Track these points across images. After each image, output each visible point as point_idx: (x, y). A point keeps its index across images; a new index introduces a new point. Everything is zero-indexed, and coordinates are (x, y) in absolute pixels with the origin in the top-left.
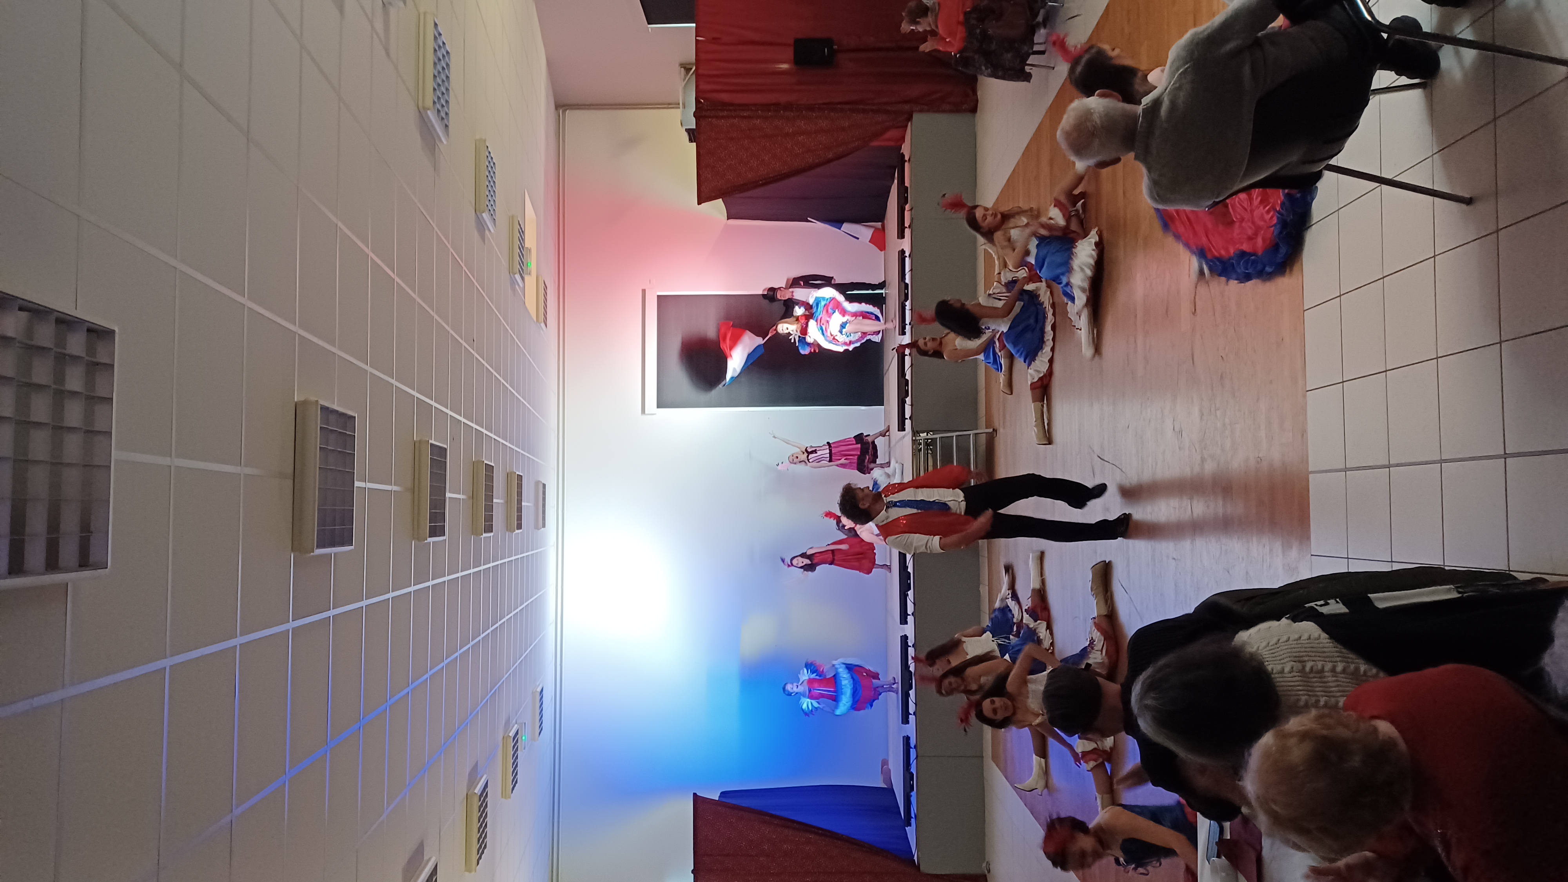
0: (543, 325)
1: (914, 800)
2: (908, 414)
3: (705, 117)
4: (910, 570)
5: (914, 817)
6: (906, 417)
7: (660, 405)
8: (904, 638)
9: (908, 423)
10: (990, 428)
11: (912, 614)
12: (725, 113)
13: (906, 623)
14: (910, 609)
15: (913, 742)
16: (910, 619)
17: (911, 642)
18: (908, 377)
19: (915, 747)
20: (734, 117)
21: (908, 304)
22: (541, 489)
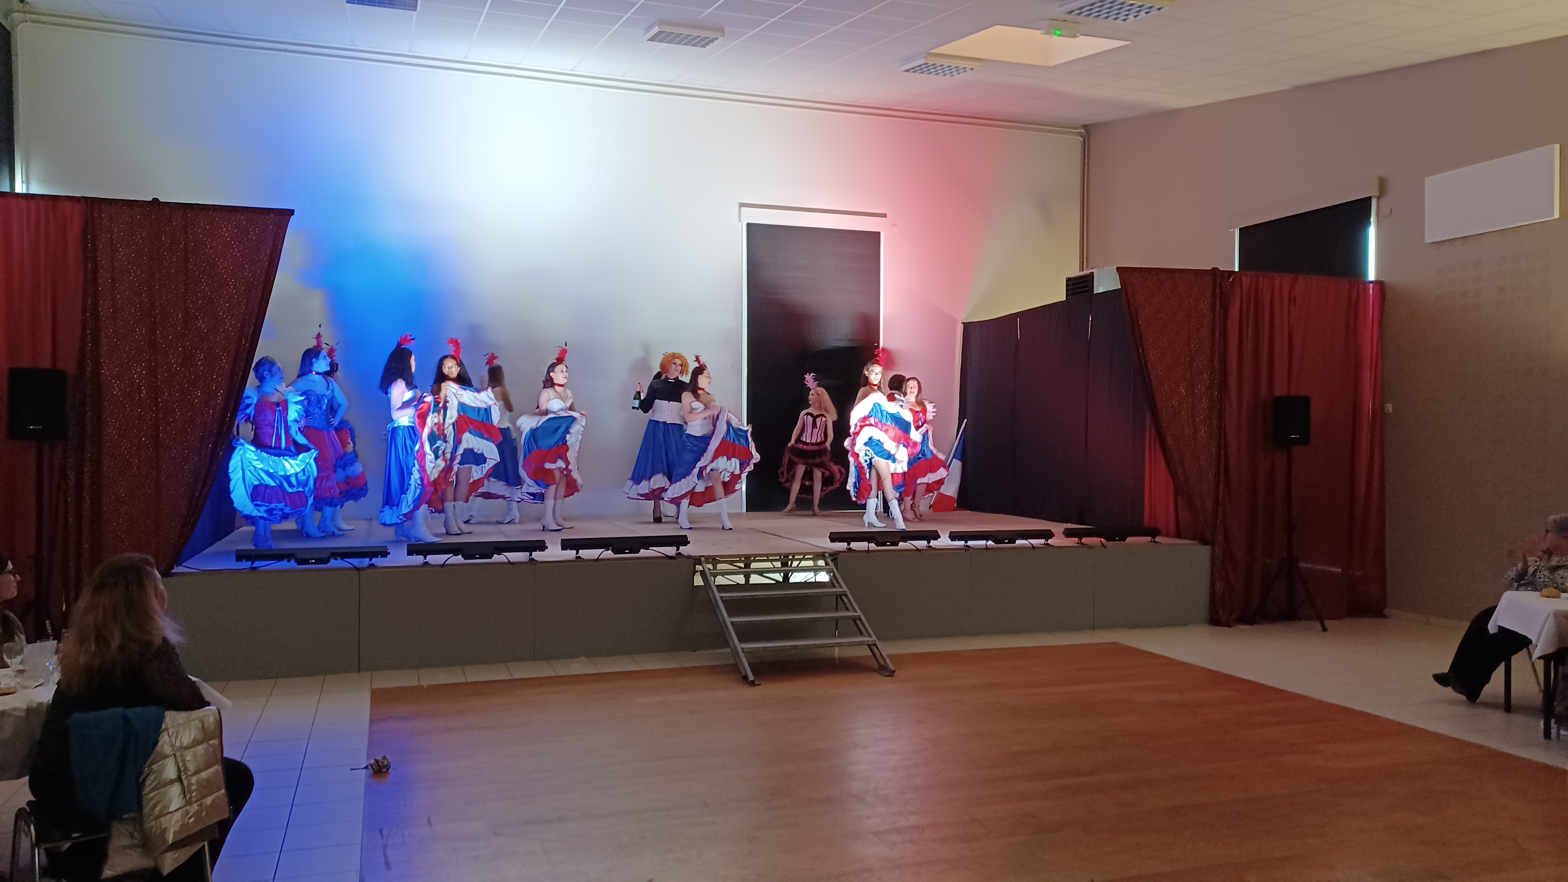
1: (284, 564)
2: (854, 545)
4: (643, 553)
5: (253, 566)
6: (851, 543)
7: (752, 226)
8: (541, 546)
9: (843, 546)
10: (892, 665)
11: (579, 557)
12: (1217, 308)
13: (564, 548)
14: (585, 553)
15: (378, 561)
16: (571, 554)
17: (537, 555)
18: (902, 545)
19: (372, 566)
20: (1212, 319)
21: (990, 543)
22: (712, 35)
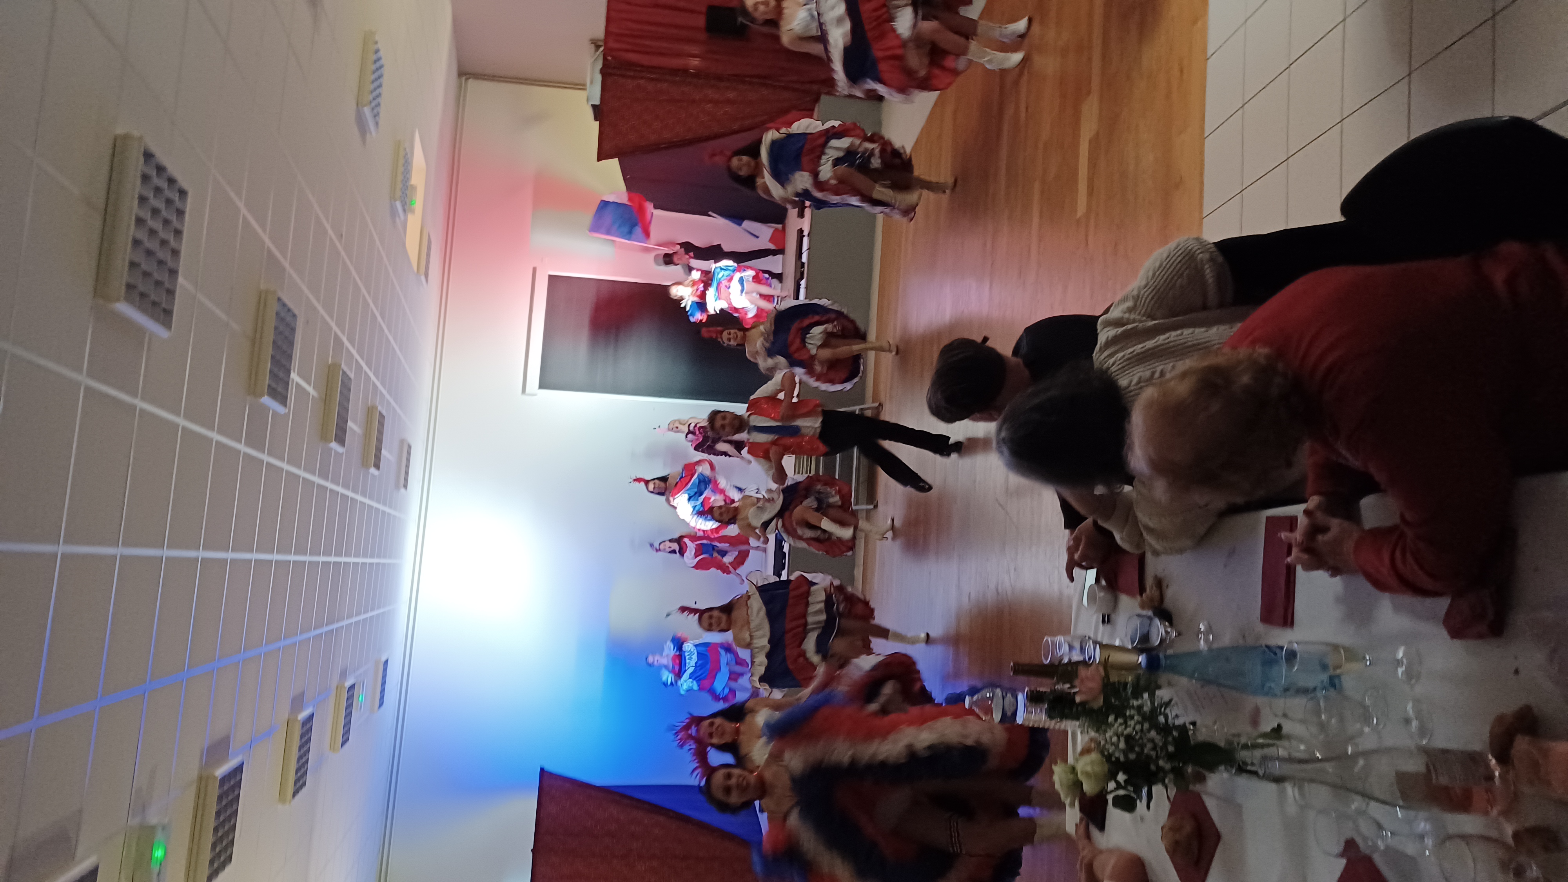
0: (423, 278)
3: (611, 74)
7: (541, 386)
10: (877, 402)
12: (631, 74)
20: (642, 78)
21: (803, 283)
22: (405, 449)
